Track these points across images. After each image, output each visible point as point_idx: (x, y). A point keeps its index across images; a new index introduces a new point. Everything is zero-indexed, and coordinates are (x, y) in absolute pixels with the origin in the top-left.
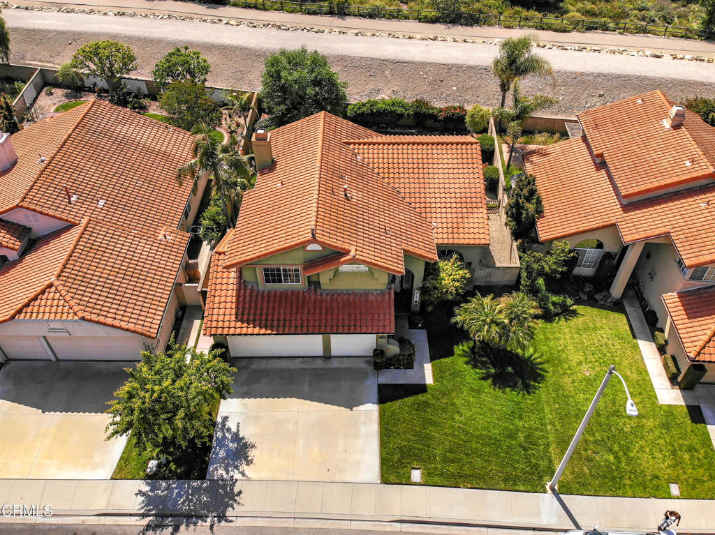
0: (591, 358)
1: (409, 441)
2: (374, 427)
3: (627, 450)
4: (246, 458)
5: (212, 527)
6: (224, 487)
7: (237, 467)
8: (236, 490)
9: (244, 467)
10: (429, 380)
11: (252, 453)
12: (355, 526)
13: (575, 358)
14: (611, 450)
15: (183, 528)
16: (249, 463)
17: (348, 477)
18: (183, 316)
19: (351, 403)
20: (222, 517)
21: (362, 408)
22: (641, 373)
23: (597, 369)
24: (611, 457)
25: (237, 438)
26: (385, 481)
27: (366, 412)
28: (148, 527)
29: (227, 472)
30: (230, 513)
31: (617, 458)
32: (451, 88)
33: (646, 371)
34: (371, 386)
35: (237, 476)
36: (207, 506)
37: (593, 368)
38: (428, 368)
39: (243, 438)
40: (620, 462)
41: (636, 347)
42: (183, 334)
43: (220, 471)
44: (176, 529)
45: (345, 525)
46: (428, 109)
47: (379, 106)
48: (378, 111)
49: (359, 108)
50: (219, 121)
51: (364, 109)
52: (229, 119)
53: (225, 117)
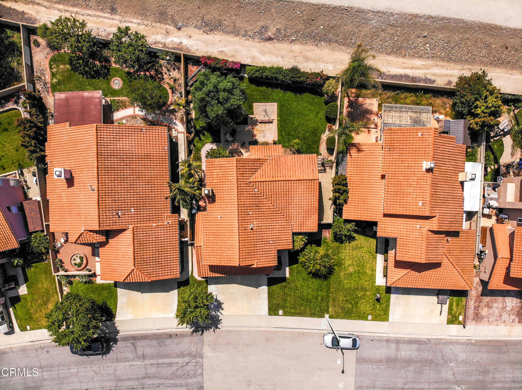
0: (355, 263)
1: (279, 301)
2: (266, 295)
3: (356, 303)
4: (221, 308)
5: (214, 331)
6: (216, 318)
7: (219, 311)
8: (220, 319)
9: (221, 311)
10: (288, 275)
11: (223, 306)
12: (260, 329)
13: (348, 262)
14: (351, 303)
15: (205, 331)
16: (223, 309)
17: (257, 314)
18: (183, 246)
19: (257, 286)
20: (217, 327)
21: (261, 288)
22: (373, 271)
23: (356, 269)
24: (350, 306)
25: (216, 300)
26: (270, 314)
27: (263, 289)
28: (193, 331)
29: (216, 313)
30: (219, 326)
31: (352, 306)
32: (319, 27)
33: (375, 270)
34: (264, 279)
35: (219, 314)
36: (211, 324)
37: (354, 268)
38: (287, 269)
39: (219, 301)
40: (353, 308)
41: (375, 258)
42: (186, 254)
43: (213, 313)
44: (203, 332)
45: (257, 329)
46: (299, 77)
47: (267, 73)
48: (266, 76)
49: (254, 74)
50: (161, 74)
51: (257, 74)
52: (167, 72)
53: (165, 70)
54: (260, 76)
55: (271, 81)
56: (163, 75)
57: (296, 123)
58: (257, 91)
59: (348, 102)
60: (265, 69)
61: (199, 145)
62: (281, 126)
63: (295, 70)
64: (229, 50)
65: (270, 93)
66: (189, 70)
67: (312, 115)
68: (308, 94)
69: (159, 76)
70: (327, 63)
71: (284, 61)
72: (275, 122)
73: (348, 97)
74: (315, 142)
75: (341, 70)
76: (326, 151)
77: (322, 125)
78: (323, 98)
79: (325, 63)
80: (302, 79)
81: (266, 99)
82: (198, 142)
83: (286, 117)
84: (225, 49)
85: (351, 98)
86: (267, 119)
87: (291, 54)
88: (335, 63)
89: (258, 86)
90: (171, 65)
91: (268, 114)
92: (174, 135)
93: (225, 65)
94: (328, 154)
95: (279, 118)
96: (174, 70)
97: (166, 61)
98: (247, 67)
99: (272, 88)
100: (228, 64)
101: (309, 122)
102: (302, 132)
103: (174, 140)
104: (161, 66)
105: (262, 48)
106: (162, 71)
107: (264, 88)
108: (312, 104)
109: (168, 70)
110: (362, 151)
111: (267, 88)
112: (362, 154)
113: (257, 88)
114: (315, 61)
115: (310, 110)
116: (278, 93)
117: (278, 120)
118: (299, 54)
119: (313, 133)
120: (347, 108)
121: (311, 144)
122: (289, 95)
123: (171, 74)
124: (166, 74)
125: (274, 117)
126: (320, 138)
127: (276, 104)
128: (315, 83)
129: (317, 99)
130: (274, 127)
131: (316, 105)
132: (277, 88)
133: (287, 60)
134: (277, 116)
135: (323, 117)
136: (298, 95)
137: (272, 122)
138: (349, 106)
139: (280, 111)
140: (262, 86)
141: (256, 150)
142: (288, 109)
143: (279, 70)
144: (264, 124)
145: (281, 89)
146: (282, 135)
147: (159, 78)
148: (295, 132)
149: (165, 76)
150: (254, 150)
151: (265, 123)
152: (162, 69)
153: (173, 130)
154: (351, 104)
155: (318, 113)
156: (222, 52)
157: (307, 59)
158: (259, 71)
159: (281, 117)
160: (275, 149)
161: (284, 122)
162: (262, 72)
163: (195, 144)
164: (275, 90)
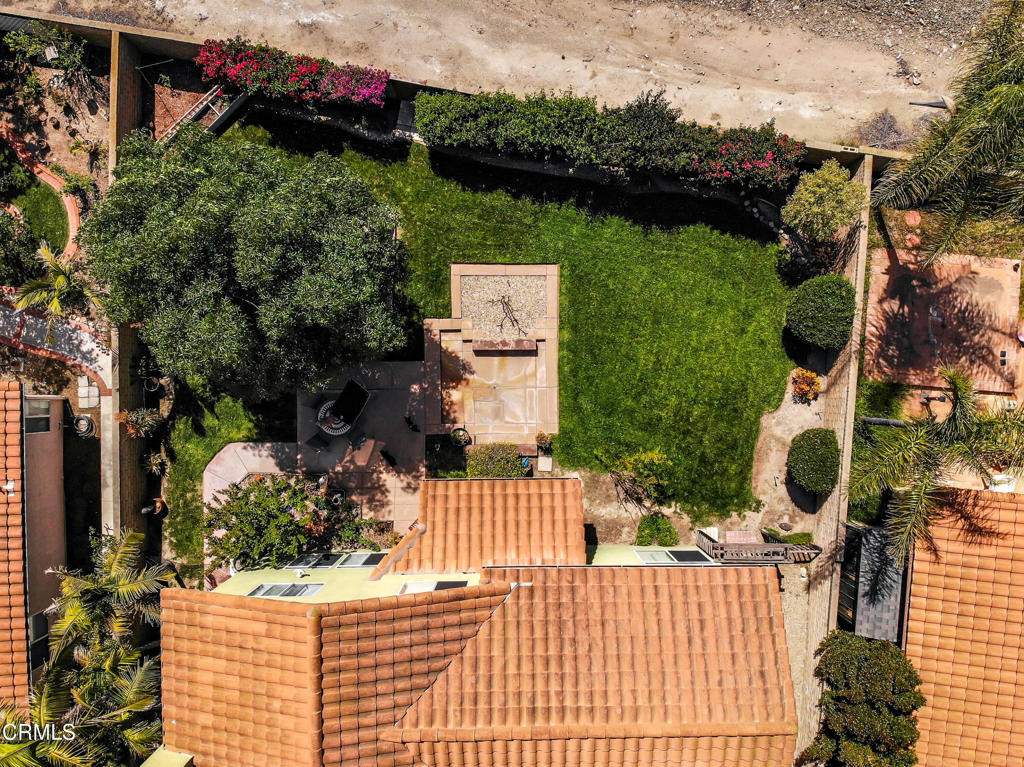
46: (672, 152)
47: (514, 129)
48: (510, 143)
49: (451, 129)
50: (37, 126)
51: (468, 133)
52: (63, 120)
53: (53, 110)
54: (482, 141)
55: (535, 168)
56: (42, 135)
57: (645, 359)
58: (468, 210)
59: (888, 271)
60: (503, 106)
61: (192, 449)
62: (574, 372)
63: (650, 115)
64: (346, 20)
65: (529, 220)
66: (159, 111)
67: (721, 325)
68: (701, 229)
69: (28, 138)
70: (792, 89)
71: (594, 75)
72: (550, 354)
73: (891, 249)
74: (733, 446)
75: (853, 124)
76: (782, 490)
77: (769, 369)
78: (772, 249)
79: (783, 88)
80: (682, 159)
81: (507, 246)
82: (187, 439)
83: (598, 332)
84: (324, 17)
85: (903, 256)
86: (510, 337)
87: (630, 46)
88: (825, 89)
89: (475, 191)
90: (82, 90)
91: (517, 315)
92: (83, 404)
93: (314, 86)
94: (792, 507)
95: (566, 335)
96: (93, 110)
97: (61, 72)
98: (422, 98)
99: (538, 198)
100: (325, 81)
101: (704, 358)
102: (673, 400)
103: (83, 426)
104: (38, 95)
105: (495, 16)
106: (43, 117)
107: (499, 199)
108: (719, 274)
109: (68, 111)
110: (991, 533)
111: (516, 196)
112: (992, 551)
113: (468, 195)
114: (736, 77)
115: (709, 303)
116: (567, 222)
117: (561, 345)
118: (664, 46)
119: (723, 406)
120: (881, 302)
121: (710, 453)
122: (616, 231)
123: (80, 126)
124: (57, 126)
125: (546, 328)
126: (753, 432)
127: (553, 271)
128: (747, 179)
129: (742, 250)
130: (544, 370)
131: (739, 278)
132: (561, 199)
133: (611, 70)
134: (555, 324)
135: (773, 337)
136: (658, 234)
137: (533, 353)
138: (891, 292)
139: (573, 303)
140: (489, 189)
141: (452, 504)
142: (608, 295)
143: (575, 114)
144: (496, 360)
145: (579, 205)
146: (578, 409)
147: (27, 148)
148: (637, 398)
149: (55, 138)
150: (440, 502)
151: (503, 353)
152: (42, 110)
153: (82, 381)
154: (901, 283)
155: (748, 316)
156: (311, 28)
157: (700, 69)
158: (475, 117)
159: (575, 329)
160: (547, 501)
161: (592, 353)
162: (490, 124)
163: (177, 447)
164: (552, 207)
